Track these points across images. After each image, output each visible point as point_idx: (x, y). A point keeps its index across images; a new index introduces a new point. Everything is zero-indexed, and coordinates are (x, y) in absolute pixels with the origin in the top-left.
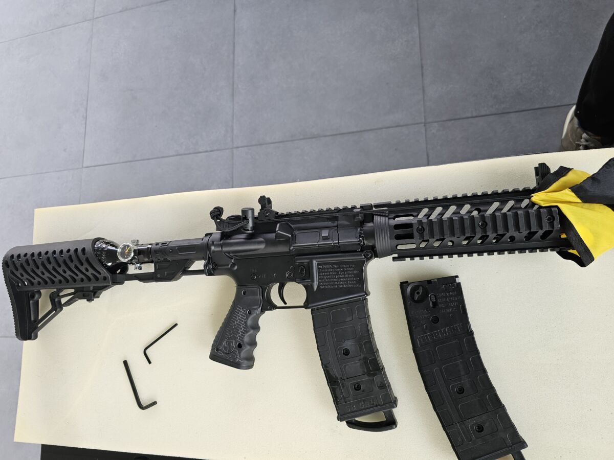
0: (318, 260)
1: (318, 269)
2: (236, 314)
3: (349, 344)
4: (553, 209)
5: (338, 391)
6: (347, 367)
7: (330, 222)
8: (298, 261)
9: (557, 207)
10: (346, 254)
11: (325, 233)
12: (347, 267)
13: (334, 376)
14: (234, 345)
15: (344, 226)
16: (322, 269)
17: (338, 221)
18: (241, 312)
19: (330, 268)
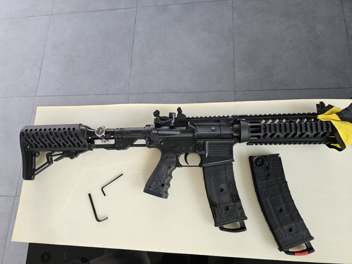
0: (209, 142)
1: (209, 146)
2: (161, 168)
3: (223, 186)
4: (328, 122)
5: (216, 211)
6: (222, 198)
7: (216, 123)
8: (198, 142)
9: (330, 121)
10: (225, 139)
11: (213, 128)
12: (224, 146)
13: (214, 202)
14: (160, 184)
15: (223, 125)
16: (211, 146)
17: (219, 122)
18: (164, 167)
19: (215, 146)
